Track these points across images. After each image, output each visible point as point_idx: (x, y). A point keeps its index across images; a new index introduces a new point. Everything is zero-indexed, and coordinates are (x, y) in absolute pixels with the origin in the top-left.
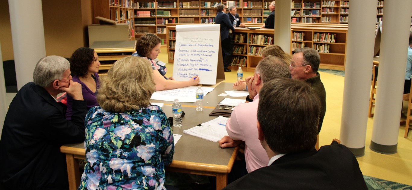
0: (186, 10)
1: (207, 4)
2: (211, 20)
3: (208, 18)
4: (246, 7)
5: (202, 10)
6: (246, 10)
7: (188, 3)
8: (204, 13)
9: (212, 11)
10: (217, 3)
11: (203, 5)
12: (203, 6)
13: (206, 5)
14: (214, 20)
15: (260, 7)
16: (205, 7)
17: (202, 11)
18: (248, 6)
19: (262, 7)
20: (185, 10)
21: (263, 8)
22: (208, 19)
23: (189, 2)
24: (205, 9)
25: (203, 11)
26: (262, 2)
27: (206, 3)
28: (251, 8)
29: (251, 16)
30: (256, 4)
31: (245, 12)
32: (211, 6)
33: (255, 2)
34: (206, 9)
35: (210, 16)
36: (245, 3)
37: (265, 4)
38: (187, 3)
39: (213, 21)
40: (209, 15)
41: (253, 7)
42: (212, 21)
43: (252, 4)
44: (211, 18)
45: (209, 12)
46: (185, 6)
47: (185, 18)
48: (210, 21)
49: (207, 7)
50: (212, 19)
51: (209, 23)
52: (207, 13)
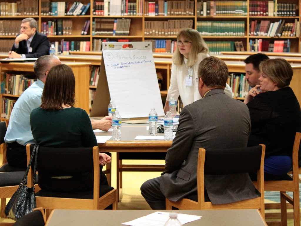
0: (9, 22)
1: (56, 8)
2: (65, 45)
3: (59, 40)
4: (152, 15)
5: (44, 20)
6: (152, 22)
7: (13, 4)
8: (49, 29)
9: (69, 24)
10: (81, 5)
11: (48, 9)
12: (46, 12)
13: (53, 9)
14: (72, 46)
15: (189, 13)
16: (53, 15)
17: (45, 23)
18: (157, 11)
19: (194, 15)
20: (6, 21)
21: (196, 17)
22: (60, 44)
23: (15, 2)
24: (52, 19)
25: (47, 24)
26: (193, 2)
27: (54, 4)
28: (166, 16)
29: (164, 35)
30: (178, 7)
31: (149, 27)
32: (66, 11)
33: (174, 2)
34: (56, 20)
35: (66, 34)
36: (149, 4)
37: (200, 7)
38: (9, 4)
39: (70, 49)
40: (62, 34)
41: (171, 14)
42: (68, 47)
43: (168, 6)
44: (66, 39)
45: (62, 25)
46: (6, 11)
47: (5, 41)
48: (64, 47)
49: (56, 14)
50: (68, 43)
51: (62, 52)
52: (58, 30)
